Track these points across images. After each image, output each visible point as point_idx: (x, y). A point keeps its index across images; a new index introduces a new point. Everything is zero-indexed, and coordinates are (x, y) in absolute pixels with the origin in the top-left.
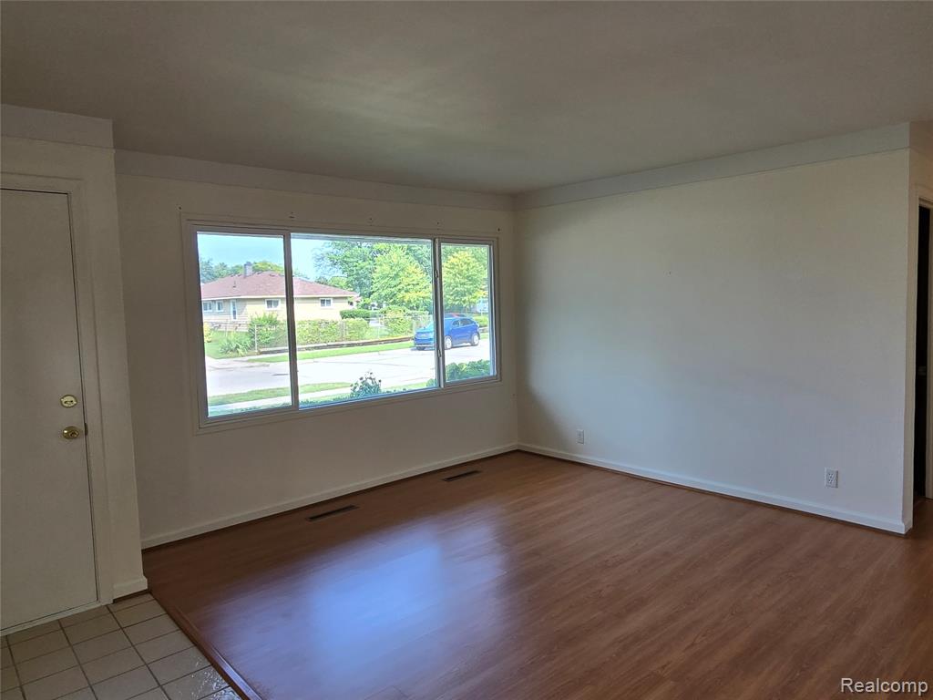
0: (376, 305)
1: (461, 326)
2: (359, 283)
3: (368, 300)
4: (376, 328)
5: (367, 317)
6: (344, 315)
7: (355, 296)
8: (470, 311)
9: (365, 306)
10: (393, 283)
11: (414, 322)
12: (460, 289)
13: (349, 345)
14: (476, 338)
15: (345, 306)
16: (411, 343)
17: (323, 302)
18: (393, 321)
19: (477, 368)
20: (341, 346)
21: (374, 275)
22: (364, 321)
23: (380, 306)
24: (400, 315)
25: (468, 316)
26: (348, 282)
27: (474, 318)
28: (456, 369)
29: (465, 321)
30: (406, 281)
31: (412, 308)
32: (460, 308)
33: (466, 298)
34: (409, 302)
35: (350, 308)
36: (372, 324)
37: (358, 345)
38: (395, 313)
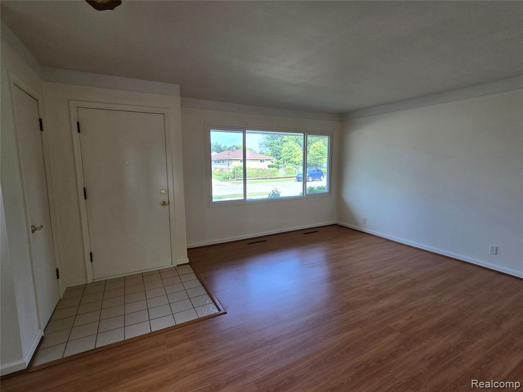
0: (282, 163)
1: (316, 172)
2: (277, 154)
3: (279, 161)
4: (281, 172)
5: (278, 168)
6: (269, 166)
7: (274, 159)
8: (321, 167)
9: (278, 163)
10: (289, 154)
11: (297, 170)
12: (317, 157)
13: (270, 178)
14: (322, 177)
15: (269, 163)
16: (295, 178)
17: (261, 161)
18: (288, 169)
19: (320, 189)
20: (267, 178)
21: (282, 151)
22: (277, 169)
23: (284, 164)
24: (291, 167)
25: (319, 168)
26: (271, 154)
27: (322, 169)
28: (312, 189)
29: (318, 171)
30: (294, 153)
31: (296, 165)
32: (316, 165)
33: (319, 161)
34: (295, 162)
35: (272, 164)
36: (280, 170)
37: (274, 178)
38: (289, 166)
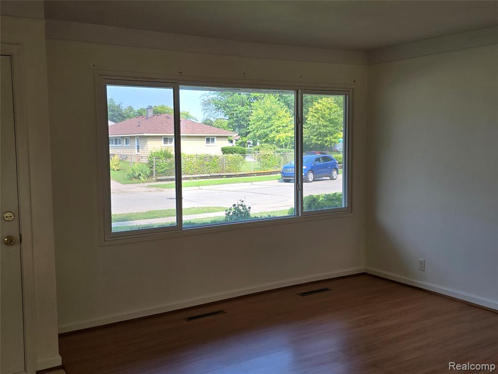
0: (252, 142)
1: (322, 162)
2: (239, 124)
3: (245, 139)
4: (250, 162)
5: (243, 153)
6: (224, 151)
7: (235, 135)
8: (331, 150)
9: (243, 144)
10: (266, 125)
11: (282, 158)
12: (323, 130)
13: (228, 176)
14: (335, 173)
15: (226, 144)
16: (279, 175)
17: (208, 140)
18: (265, 157)
19: (332, 200)
20: (221, 177)
21: (250, 117)
22: (241, 157)
23: (255, 144)
24: (271, 153)
25: (328, 154)
26: (229, 124)
27: (334, 156)
28: (313, 200)
29: (326, 159)
30: (278, 123)
31: (281, 147)
32: (322, 148)
33: (328, 139)
34: (279, 141)
35: (230, 145)
36: (248, 159)
37: (235, 176)
38: (268, 150)
